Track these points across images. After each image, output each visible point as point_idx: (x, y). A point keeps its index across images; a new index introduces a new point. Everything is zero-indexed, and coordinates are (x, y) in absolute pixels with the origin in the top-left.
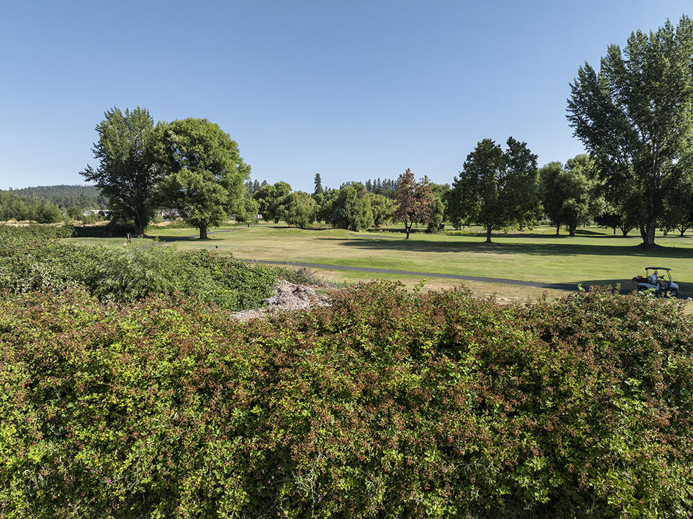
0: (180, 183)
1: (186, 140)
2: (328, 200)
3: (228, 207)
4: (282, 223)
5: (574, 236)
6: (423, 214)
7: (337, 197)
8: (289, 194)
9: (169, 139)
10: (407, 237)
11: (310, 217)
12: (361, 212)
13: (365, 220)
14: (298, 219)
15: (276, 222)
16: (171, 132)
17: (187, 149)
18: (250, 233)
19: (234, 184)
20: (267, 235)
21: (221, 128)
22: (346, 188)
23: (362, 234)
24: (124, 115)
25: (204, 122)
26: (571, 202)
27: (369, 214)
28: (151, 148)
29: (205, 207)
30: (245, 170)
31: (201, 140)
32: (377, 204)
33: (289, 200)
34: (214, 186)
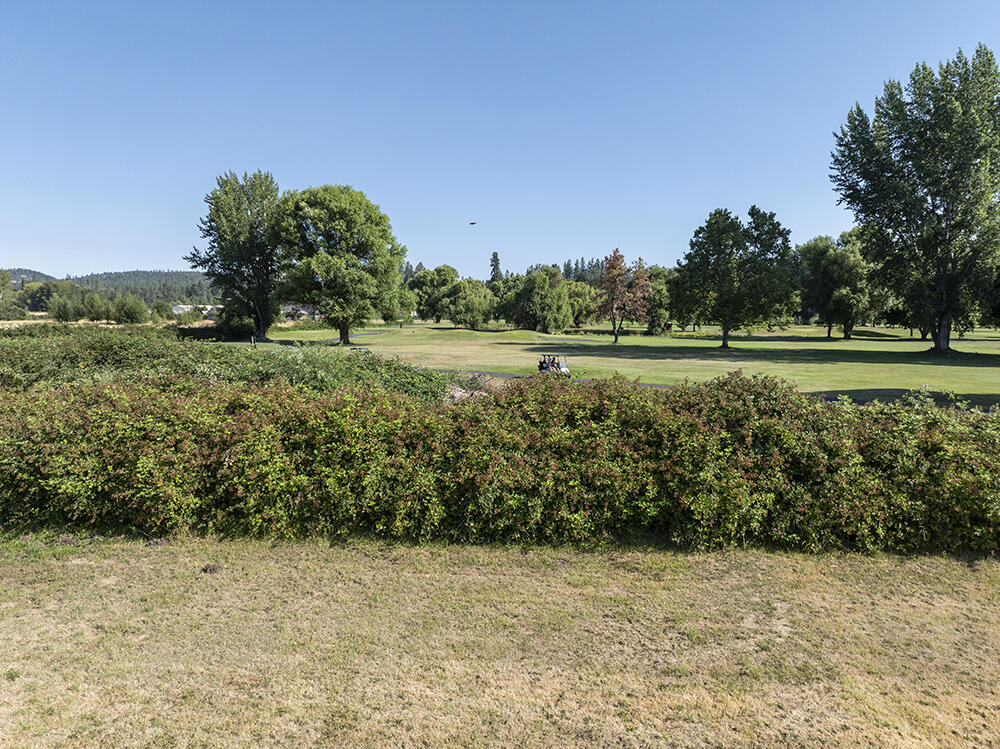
0: (316, 270)
1: (323, 213)
2: (509, 290)
3: (376, 302)
4: (445, 323)
5: (849, 338)
6: (637, 309)
7: (521, 287)
8: (455, 283)
9: (301, 213)
10: (616, 341)
11: (484, 314)
12: (554, 308)
13: (560, 317)
14: (468, 317)
15: (438, 321)
16: (303, 204)
17: (325, 226)
18: (405, 336)
19: (385, 271)
20: (427, 339)
21: (367, 198)
22: (535, 274)
23: (556, 337)
24: (241, 182)
25: (346, 191)
26: (844, 291)
27: (566, 309)
28: (278, 224)
29: (348, 301)
30: (397, 252)
31: (343, 214)
32: (578, 295)
33: (455, 292)
34: (358, 274)
